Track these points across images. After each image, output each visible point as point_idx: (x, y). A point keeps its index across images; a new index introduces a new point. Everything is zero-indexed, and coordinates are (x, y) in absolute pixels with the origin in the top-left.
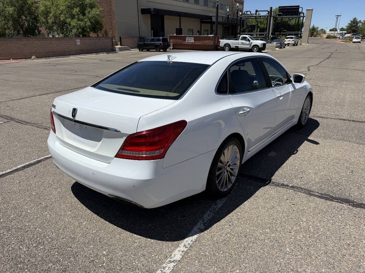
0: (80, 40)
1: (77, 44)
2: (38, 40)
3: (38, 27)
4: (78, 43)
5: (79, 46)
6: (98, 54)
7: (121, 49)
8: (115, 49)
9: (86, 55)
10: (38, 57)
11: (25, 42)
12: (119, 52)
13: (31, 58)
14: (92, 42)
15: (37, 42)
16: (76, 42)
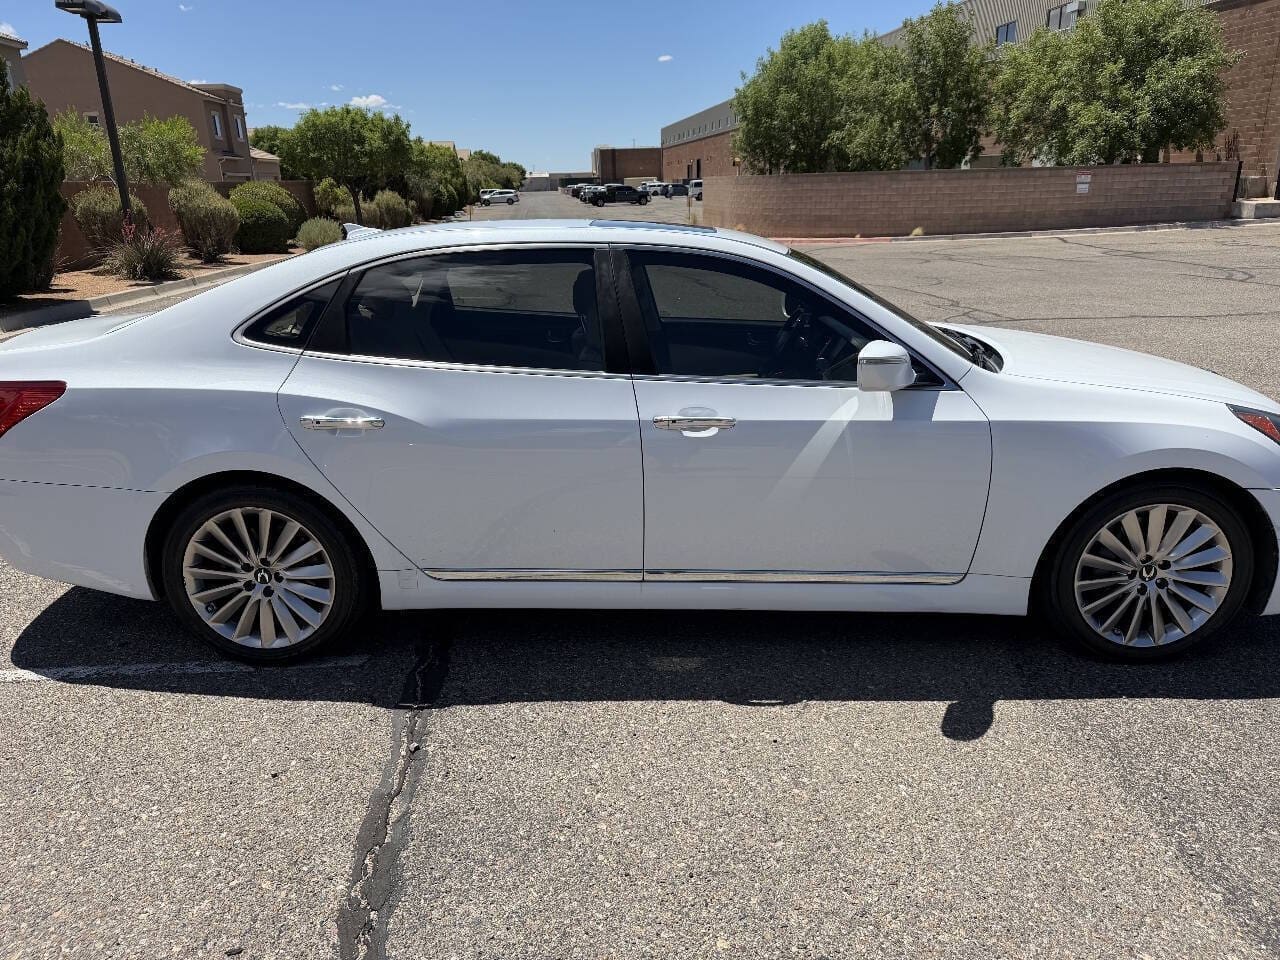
0: (1094, 175)
1: (1075, 190)
2: (944, 179)
3: (979, 135)
4: (1079, 186)
5: (1081, 197)
6: (1145, 229)
7: (1262, 214)
8: (1240, 211)
9: (1094, 232)
10: (929, 233)
11: (908, 185)
12: (1249, 222)
13: (908, 235)
14: (1141, 185)
15: (941, 184)
16: (1076, 184)
